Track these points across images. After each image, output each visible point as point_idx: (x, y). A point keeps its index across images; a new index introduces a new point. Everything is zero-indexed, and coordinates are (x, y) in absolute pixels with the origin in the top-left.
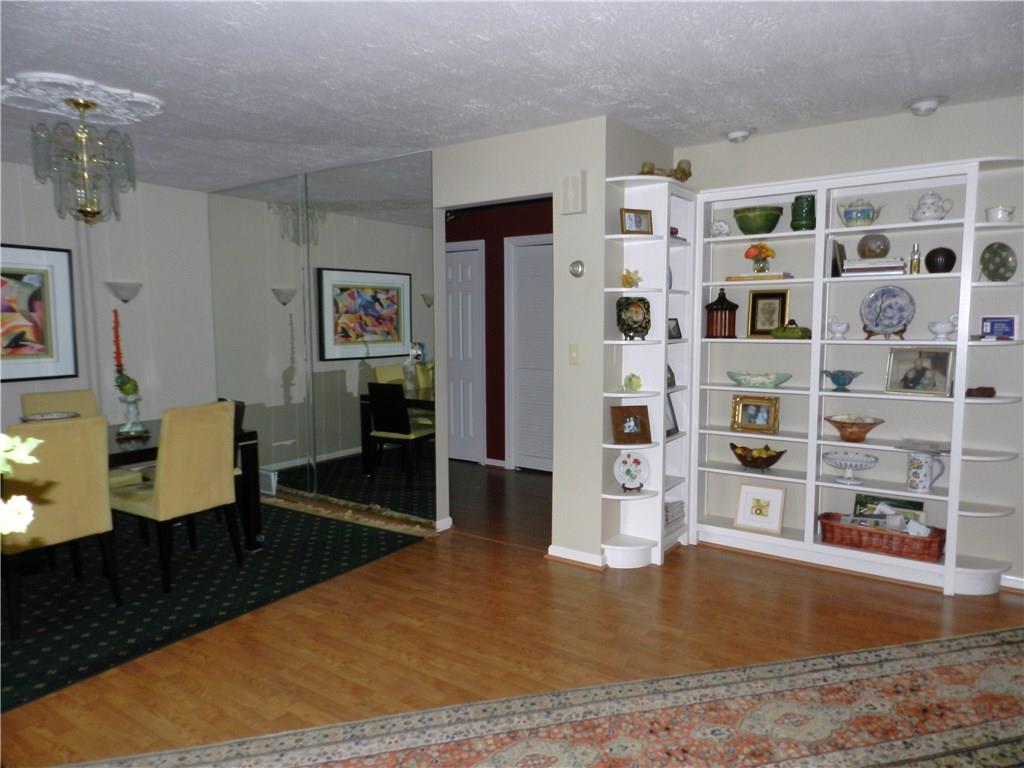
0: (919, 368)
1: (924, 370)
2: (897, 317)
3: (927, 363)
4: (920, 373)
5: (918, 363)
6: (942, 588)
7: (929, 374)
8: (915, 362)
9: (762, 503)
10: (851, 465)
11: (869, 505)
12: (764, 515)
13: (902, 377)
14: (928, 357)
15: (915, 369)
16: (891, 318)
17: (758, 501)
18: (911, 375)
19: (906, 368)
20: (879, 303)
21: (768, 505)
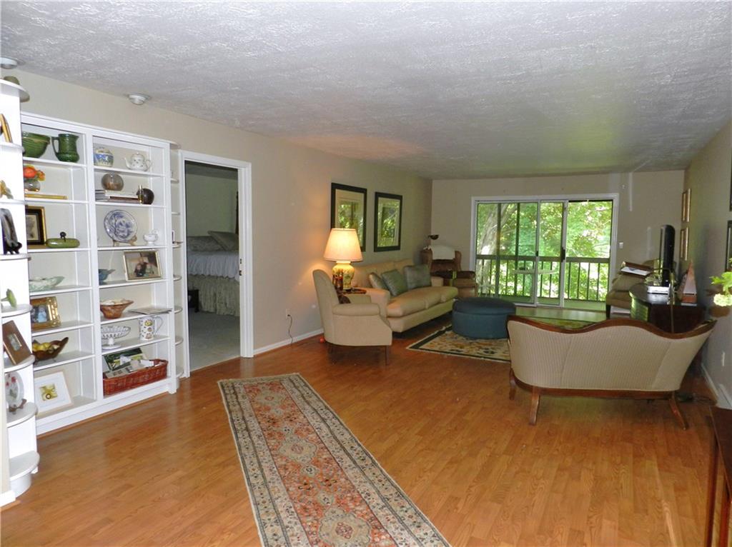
0: (142, 263)
1: (145, 264)
2: (126, 231)
3: (146, 260)
4: (144, 266)
5: (141, 260)
6: (167, 392)
7: (148, 266)
8: (139, 259)
9: (48, 388)
10: (111, 335)
11: (115, 361)
12: (54, 397)
13: (134, 270)
14: (145, 256)
15: (140, 264)
16: (123, 232)
17: (44, 388)
18: (139, 268)
19: (134, 265)
20: (114, 221)
21: (54, 388)
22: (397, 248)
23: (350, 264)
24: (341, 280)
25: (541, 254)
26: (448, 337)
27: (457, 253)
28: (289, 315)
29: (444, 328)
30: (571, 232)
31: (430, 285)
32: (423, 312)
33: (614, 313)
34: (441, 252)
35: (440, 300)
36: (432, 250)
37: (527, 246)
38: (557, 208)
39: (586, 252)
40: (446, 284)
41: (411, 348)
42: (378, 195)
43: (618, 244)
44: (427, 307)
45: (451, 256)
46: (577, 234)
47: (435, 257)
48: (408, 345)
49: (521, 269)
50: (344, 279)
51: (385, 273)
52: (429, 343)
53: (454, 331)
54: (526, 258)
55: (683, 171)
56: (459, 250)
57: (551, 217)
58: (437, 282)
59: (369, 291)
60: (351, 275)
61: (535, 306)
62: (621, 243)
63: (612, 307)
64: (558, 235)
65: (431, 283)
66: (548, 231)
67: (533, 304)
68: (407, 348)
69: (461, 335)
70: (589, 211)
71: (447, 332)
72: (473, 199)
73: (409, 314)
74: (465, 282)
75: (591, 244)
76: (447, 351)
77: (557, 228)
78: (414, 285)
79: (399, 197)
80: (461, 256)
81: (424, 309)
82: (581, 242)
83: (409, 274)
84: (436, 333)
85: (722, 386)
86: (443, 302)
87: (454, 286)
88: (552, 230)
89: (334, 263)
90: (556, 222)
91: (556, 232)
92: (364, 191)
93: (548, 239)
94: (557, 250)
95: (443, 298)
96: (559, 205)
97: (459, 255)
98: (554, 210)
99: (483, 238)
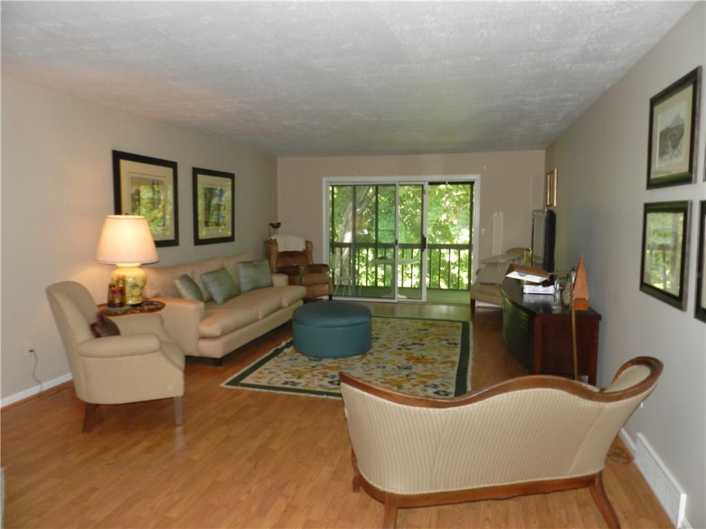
22: (230, 239)
23: (140, 267)
24: (122, 291)
25: (402, 240)
26: (286, 358)
27: (307, 243)
28: (31, 351)
29: (284, 343)
30: (430, 216)
31: (271, 285)
32: (256, 324)
33: (479, 307)
34: (288, 242)
35: (281, 304)
36: (278, 240)
37: (387, 230)
38: (416, 192)
39: (444, 236)
40: (291, 282)
41: (228, 384)
42: (196, 172)
43: (480, 231)
44: (260, 317)
45: (300, 247)
46: (436, 219)
47: (281, 249)
48: (225, 378)
49: (382, 258)
50: (128, 290)
51: (206, 273)
52: (255, 374)
53: (295, 348)
54: (386, 246)
55: (544, 151)
56: (310, 240)
57: (410, 202)
58: (280, 280)
59: (171, 304)
60: (140, 284)
61: (396, 301)
62: (483, 230)
63: (476, 302)
64: (418, 220)
65: (272, 282)
66: (409, 215)
67: (394, 298)
68: (223, 385)
69: (303, 354)
70: (447, 195)
71: (286, 350)
72: (324, 180)
73: (232, 331)
74: (317, 277)
75: (448, 229)
76: (279, 385)
77: (416, 213)
78: (249, 287)
79: (231, 176)
80: (312, 245)
81: (257, 320)
82: (439, 226)
83: (243, 272)
84: (271, 352)
85: (640, 435)
86: (285, 308)
87: (301, 284)
88: (412, 215)
89: (114, 266)
90: (415, 206)
91: (416, 216)
92: (173, 165)
93: (409, 223)
94: (418, 235)
95: (285, 302)
96: (418, 189)
97: (310, 246)
98: (414, 195)
99: (344, 223)
